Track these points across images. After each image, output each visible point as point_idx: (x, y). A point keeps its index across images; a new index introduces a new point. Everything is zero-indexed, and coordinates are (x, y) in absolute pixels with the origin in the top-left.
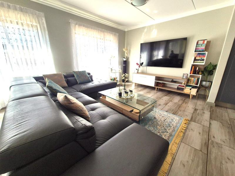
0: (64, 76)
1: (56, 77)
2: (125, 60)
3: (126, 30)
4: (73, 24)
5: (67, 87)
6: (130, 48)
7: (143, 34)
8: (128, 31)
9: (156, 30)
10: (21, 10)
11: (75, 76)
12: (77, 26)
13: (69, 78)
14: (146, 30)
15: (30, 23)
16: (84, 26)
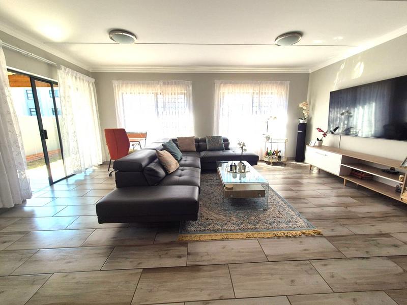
0: (195, 140)
1: (187, 140)
2: (301, 121)
3: (310, 71)
4: (218, 84)
5: (195, 152)
6: (315, 100)
7: (338, 74)
8: (313, 73)
9: (362, 63)
10: (176, 83)
11: (207, 141)
12: (222, 85)
13: (201, 143)
14: (343, 67)
15: (179, 92)
16: (230, 83)
